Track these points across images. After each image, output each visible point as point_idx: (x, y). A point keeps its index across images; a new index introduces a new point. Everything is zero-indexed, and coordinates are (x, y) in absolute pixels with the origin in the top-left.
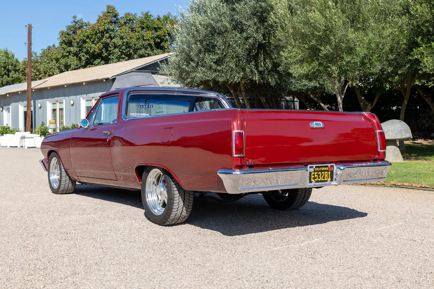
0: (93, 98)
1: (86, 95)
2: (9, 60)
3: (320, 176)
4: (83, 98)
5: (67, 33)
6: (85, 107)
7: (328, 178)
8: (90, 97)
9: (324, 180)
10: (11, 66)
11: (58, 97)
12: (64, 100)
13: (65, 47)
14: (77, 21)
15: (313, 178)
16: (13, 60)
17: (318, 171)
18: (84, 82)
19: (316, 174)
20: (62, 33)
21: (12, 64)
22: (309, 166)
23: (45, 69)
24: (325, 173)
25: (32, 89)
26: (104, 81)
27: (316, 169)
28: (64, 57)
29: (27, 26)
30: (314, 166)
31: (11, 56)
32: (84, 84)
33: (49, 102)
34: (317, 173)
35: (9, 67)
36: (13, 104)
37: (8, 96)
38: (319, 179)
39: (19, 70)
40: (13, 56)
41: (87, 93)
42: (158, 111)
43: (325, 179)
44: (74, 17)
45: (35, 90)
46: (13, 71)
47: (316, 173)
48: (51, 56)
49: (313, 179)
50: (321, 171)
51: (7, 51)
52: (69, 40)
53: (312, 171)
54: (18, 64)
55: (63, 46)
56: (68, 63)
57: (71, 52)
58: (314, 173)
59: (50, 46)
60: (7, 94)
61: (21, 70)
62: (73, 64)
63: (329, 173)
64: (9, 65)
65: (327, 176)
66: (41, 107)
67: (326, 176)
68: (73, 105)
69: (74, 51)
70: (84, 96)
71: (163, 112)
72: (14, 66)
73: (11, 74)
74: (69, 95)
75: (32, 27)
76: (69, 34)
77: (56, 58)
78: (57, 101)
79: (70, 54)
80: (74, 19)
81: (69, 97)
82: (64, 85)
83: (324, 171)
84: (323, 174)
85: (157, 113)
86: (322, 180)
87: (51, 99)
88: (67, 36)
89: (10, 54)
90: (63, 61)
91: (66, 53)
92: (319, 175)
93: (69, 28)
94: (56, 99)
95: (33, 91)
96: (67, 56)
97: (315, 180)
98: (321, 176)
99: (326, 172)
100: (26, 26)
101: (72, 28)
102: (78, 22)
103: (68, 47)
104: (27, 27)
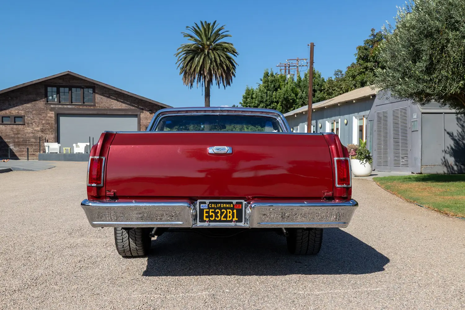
0: (364, 116)
1: (357, 113)
2: (315, 80)
3: (219, 215)
4: (356, 117)
5: (364, 48)
6: (358, 126)
7: (233, 217)
8: (362, 116)
9: (225, 219)
10: (318, 85)
11: (335, 116)
12: (340, 120)
13: (361, 63)
14: (375, 34)
15: (206, 216)
16: (319, 80)
17: (215, 209)
18: (355, 100)
19: (212, 212)
20: (360, 48)
21: (318, 84)
22: (199, 201)
23: (347, 87)
24: (227, 212)
25: (313, 110)
26: (371, 97)
27: (211, 206)
28: (360, 73)
29: (310, 45)
30: (208, 201)
31: (318, 76)
32: (354, 101)
33: (328, 122)
34: (213, 210)
35: (315, 87)
36: (300, 124)
37: (296, 116)
38: (216, 218)
39: (324, 89)
40: (319, 75)
41: (358, 112)
42: (412, 130)
43: (228, 219)
44: (372, 30)
45: (316, 110)
46: (318, 91)
47: (211, 210)
48: (348, 73)
49: (206, 218)
50: (220, 209)
51: (315, 71)
52: (366, 55)
53: (205, 208)
54: (324, 83)
55: (360, 63)
56: (363, 80)
57: (368, 67)
58: (208, 210)
59: (354, 62)
60: (294, 115)
61: (326, 89)
62: (369, 80)
63: (235, 211)
64: (315, 86)
65: (231, 215)
66: (321, 126)
67: (228, 215)
68: (346, 124)
69: (371, 66)
70: (356, 114)
71: (417, 131)
72: (320, 86)
73: (316, 94)
74: (344, 114)
75: (314, 46)
76: (366, 49)
77: (352, 75)
78: (334, 121)
79: (367, 70)
80: (372, 32)
81: (344, 116)
82: (338, 104)
83: (226, 208)
84: (224, 212)
85: (412, 132)
86: (222, 219)
87: (329, 118)
88: (365, 51)
89: (317, 74)
90: (359, 78)
91: (363, 69)
92: (216, 214)
93: (367, 42)
94: (333, 118)
95: (314, 110)
96: (364, 72)
97: (211, 218)
98: (221, 215)
99: (228, 210)
100: (308, 45)
101: (370, 42)
102: (377, 34)
103: (364, 63)
104: (309, 47)
